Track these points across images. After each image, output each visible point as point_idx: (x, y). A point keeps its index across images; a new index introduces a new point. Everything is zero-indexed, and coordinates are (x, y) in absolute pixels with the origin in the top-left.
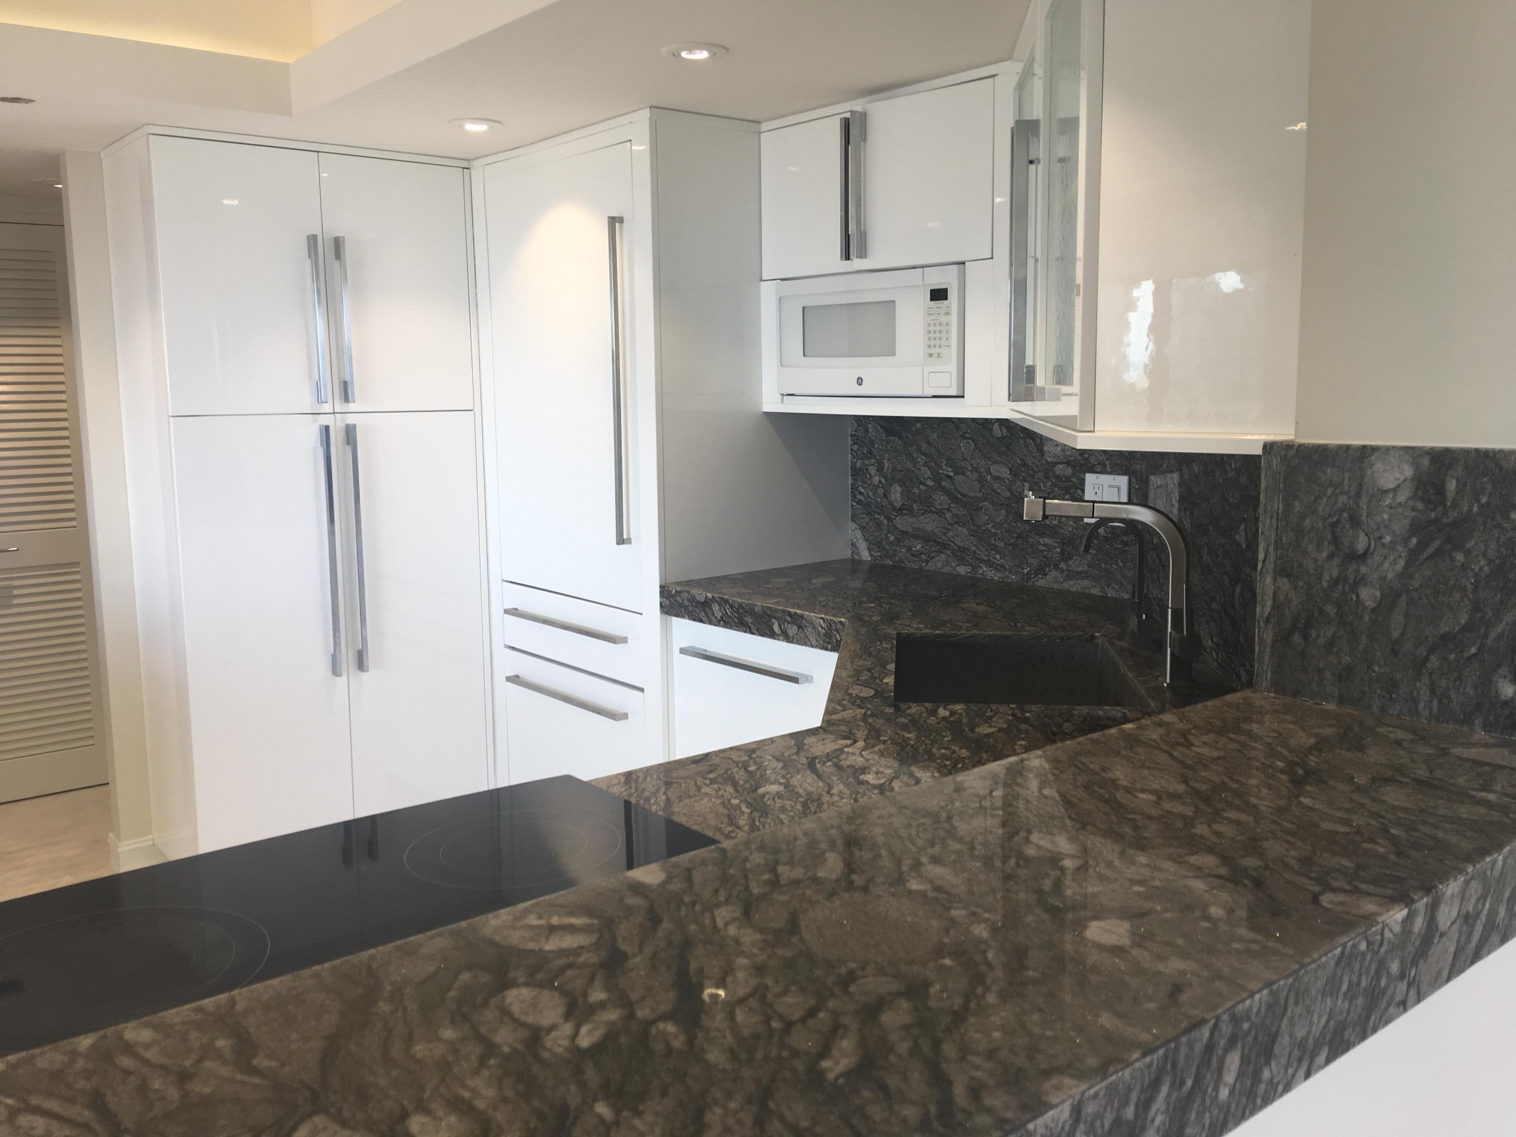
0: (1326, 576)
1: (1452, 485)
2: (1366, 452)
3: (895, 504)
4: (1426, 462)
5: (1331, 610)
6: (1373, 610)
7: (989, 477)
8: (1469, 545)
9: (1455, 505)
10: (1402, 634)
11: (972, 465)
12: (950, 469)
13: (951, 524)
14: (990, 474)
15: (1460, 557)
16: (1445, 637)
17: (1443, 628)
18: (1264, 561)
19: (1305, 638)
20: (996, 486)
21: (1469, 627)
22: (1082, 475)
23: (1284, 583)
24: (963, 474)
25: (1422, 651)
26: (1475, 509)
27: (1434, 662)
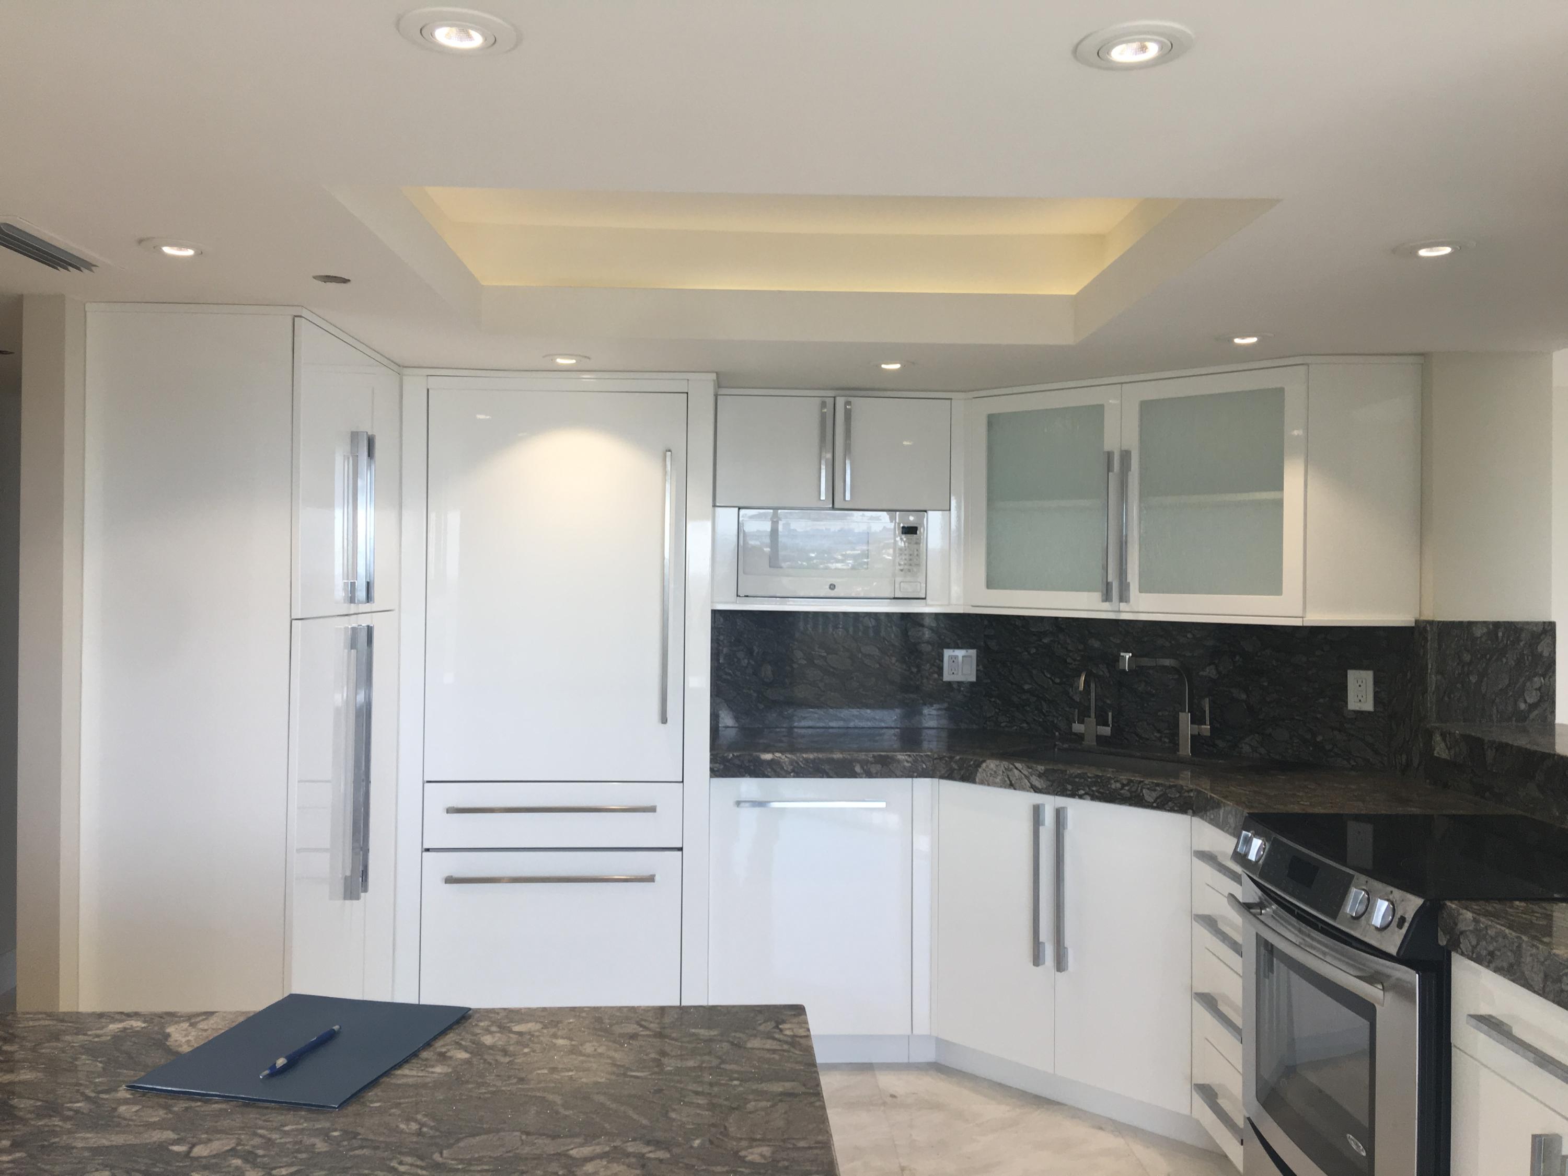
0: (1457, 672)
1: (1500, 634)
2: (1470, 624)
3: (765, 680)
4: (1491, 626)
5: (1459, 686)
6: (1475, 683)
7: (860, 655)
8: (1507, 656)
9: (1502, 640)
10: (1486, 692)
11: (844, 647)
12: (824, 651)
13: (824, 691)
14: (861, 652)
15: (1504, 660)
16: (1501, 690)
17: (1500, 687)
18: (1431, 669)
19: (1449, 697)
20: (867, 661)
21: (1509, 685)
22: (940, 650)
23: (1439, 677)
24: (837, 654)
25: (1493, 697)
26: (1509, 642)
27: (1497, 700)
